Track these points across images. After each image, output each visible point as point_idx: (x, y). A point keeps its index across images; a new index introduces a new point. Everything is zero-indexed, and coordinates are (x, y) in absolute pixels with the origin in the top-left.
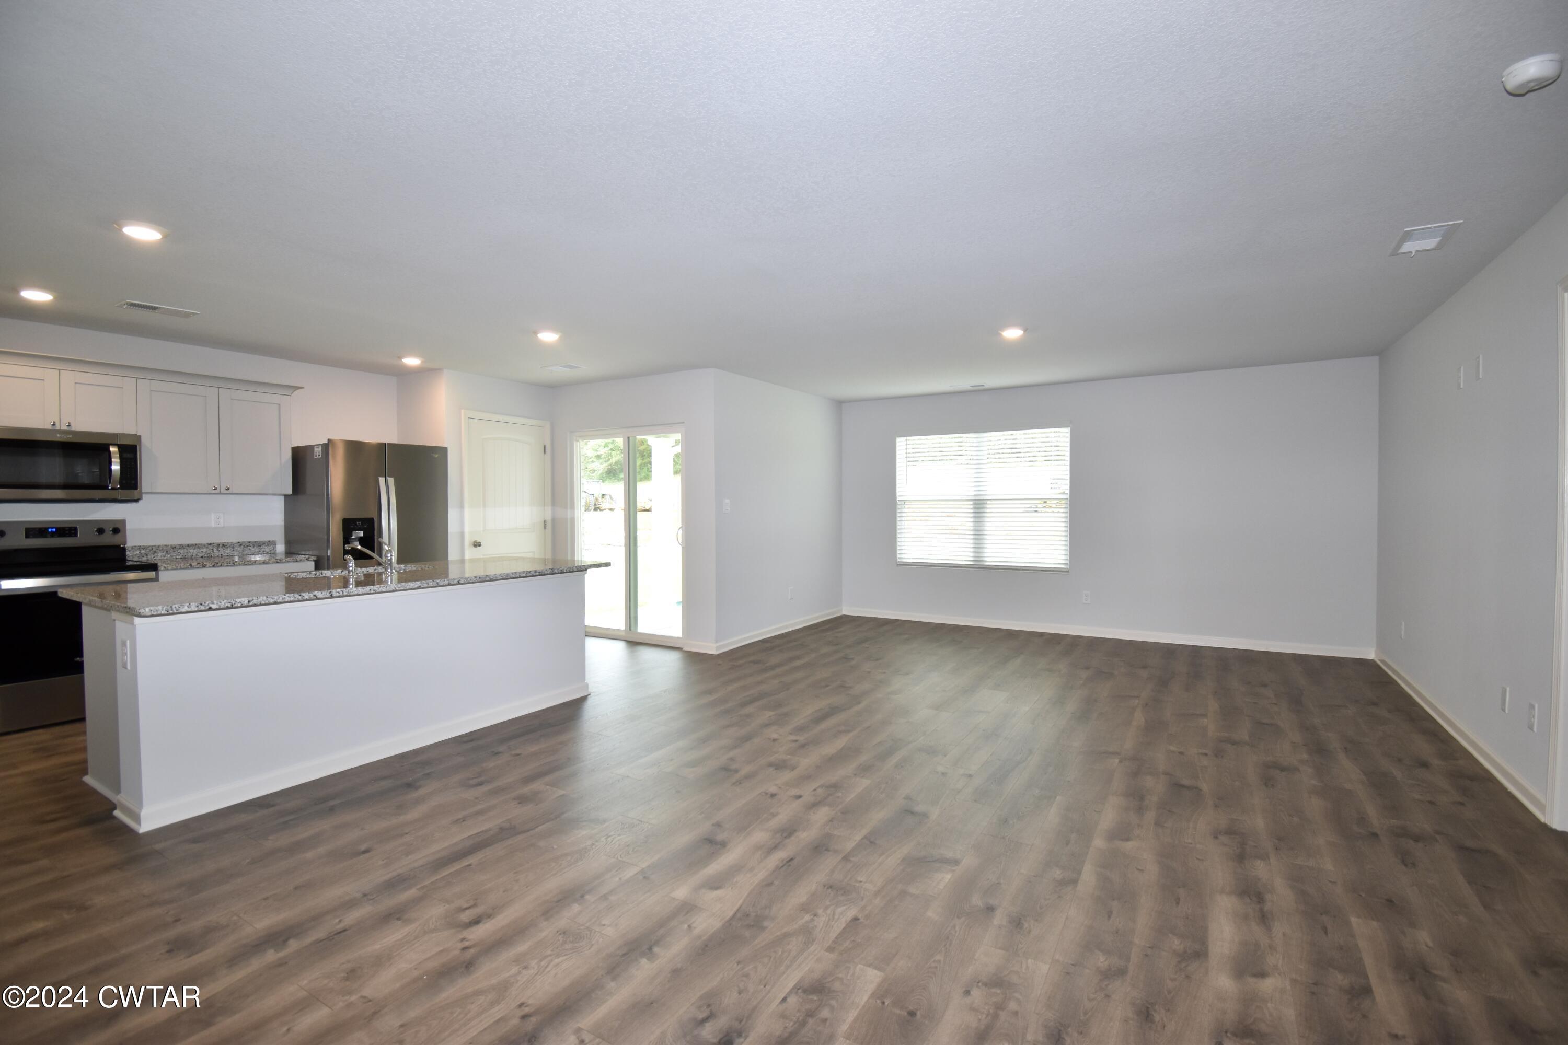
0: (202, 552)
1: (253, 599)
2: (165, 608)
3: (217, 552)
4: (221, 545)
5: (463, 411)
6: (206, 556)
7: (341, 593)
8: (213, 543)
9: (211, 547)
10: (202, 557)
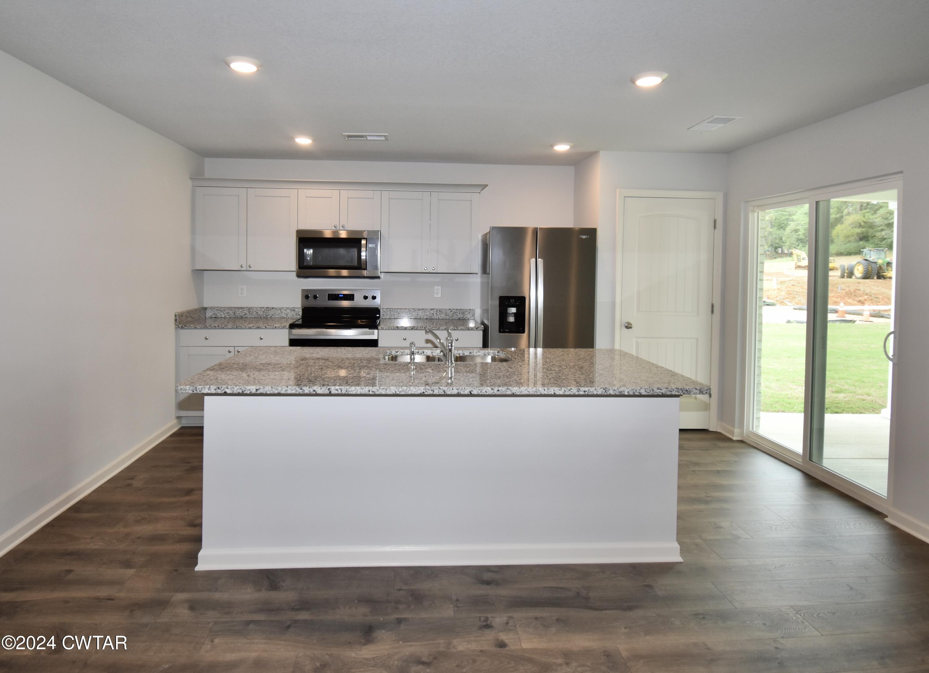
0: (427, 315)
1: (260, 388)
2: (191, 388)
3: (436, 315)
4: (438, 311)
5: (618, 190)
6: (429, 318)
7: (340, 391)
8: (434, 309)
9: (432, 312)
10: (426, 319)
